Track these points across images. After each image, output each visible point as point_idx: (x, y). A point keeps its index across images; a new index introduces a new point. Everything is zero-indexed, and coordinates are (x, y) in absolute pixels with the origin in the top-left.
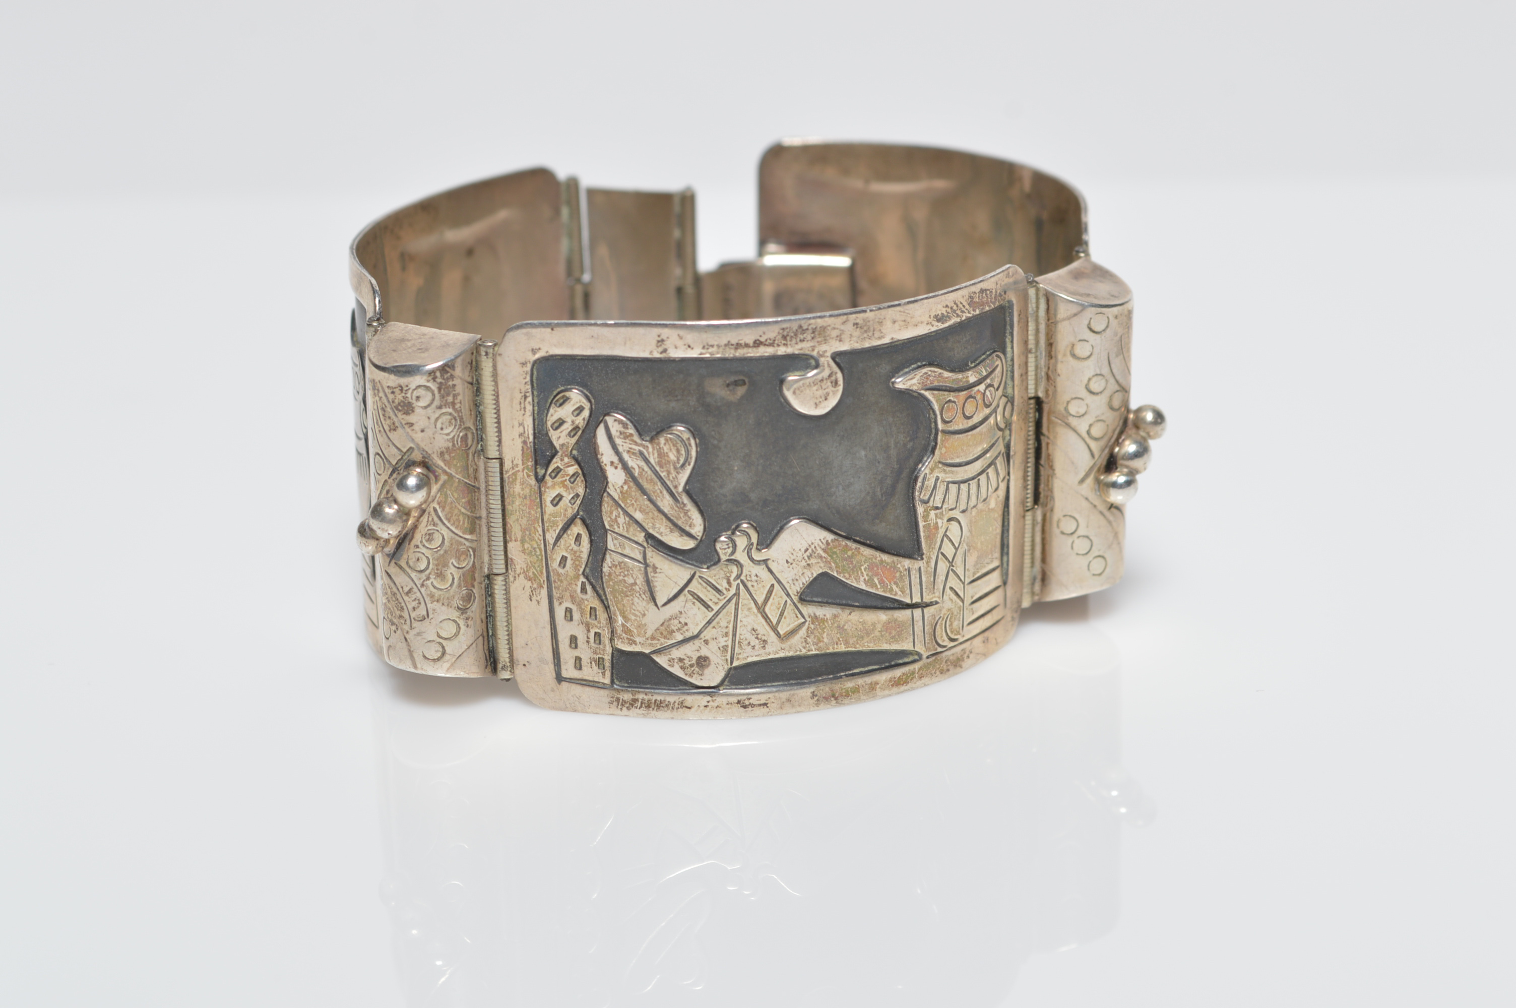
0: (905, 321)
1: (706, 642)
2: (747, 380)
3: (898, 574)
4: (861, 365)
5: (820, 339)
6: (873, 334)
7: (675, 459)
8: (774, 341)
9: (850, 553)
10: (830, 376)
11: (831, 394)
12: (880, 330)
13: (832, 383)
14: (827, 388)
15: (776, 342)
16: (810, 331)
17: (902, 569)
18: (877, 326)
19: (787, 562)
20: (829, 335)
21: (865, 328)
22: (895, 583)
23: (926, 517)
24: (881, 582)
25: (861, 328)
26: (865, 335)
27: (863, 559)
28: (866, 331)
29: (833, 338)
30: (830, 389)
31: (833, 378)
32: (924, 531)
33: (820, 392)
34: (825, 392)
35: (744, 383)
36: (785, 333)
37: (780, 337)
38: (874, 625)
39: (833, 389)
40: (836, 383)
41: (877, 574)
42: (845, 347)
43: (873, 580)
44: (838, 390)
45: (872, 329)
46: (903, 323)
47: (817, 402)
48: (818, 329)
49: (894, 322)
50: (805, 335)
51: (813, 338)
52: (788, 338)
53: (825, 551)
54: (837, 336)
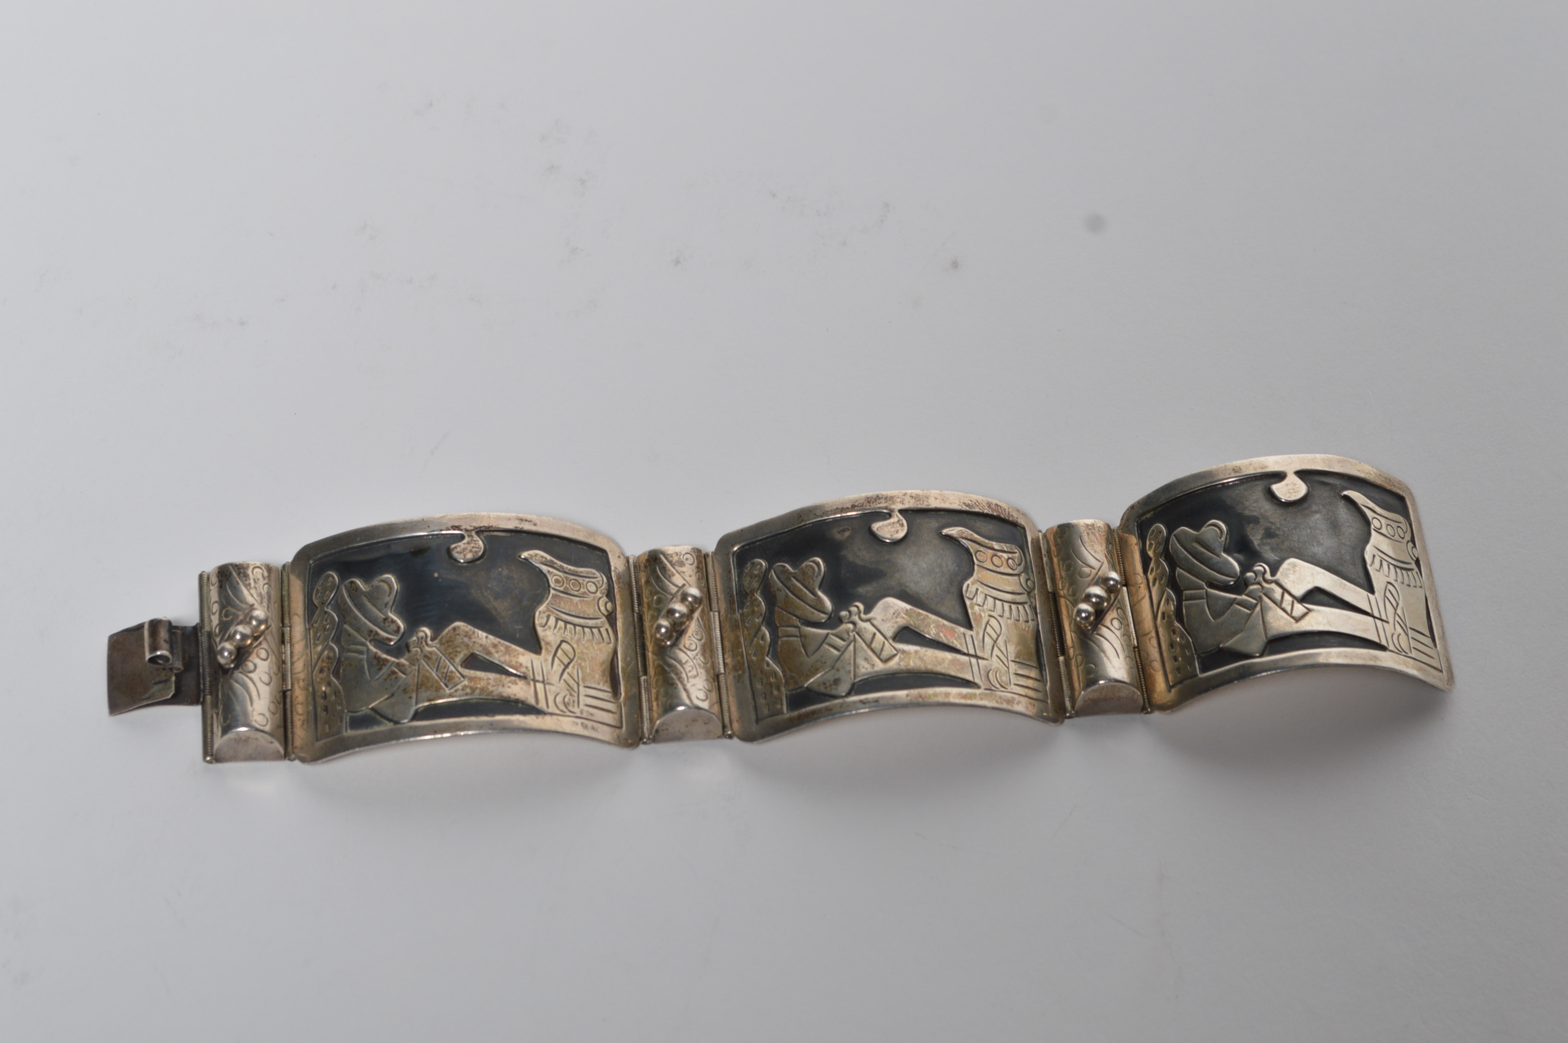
0: (943, 500)
1: (838, 670)
2: (850, 528)
3: (956, 635)
4: (918, 521)
5: (890, 503)
6: (923, 503)
7: (812, 574)
8: (863, 504)
9: (922, 617)
10: (898, 521)
11: (900, 531)
12: (927, 501)
13: (900, 524)
14: (898, 527)
15: (864, 505)
16: (884, 498)
17: (959, 632)
18: (925, 499)
19: (883, 620)
20: (896, 501)
21: (918, 499)
22: (955, 639)
23: (972, 608)
24: (945, 636)
25: (915, 498)
26: (918, 503)
27: (931, 622)
28: (918, 501)
29: (898, 502)
30: (899, 528)
31: (901, 522)
32: (972, 615)
33: (893, 529)
34: (896, 529)
35: (849, 530)
36: (869, 500)
37: (866, 502)
38: (943, 660)
39: (901, 528)
40: (902, 525)
41: (942, 632)
42: (906, 506)
43: (939, 634)
44: (904, 529)
45: (922, 500)
46: (942, 501)
47: (892, 534)
48: (889, 497)
49: (936, 499)
50: (881, 501)
51: (886, 502)
52: (871, 502)
53: (906, 614)
54: (901, 502)
